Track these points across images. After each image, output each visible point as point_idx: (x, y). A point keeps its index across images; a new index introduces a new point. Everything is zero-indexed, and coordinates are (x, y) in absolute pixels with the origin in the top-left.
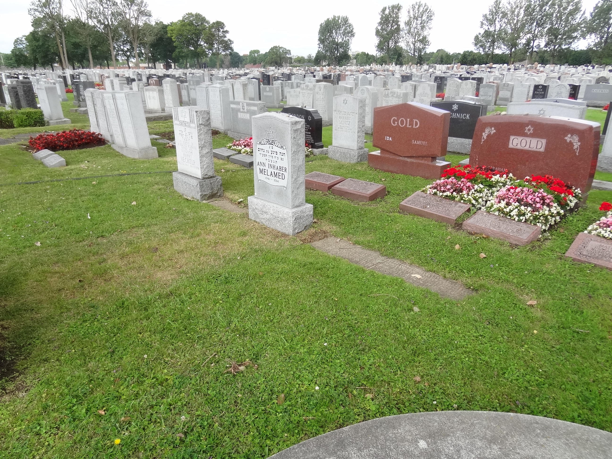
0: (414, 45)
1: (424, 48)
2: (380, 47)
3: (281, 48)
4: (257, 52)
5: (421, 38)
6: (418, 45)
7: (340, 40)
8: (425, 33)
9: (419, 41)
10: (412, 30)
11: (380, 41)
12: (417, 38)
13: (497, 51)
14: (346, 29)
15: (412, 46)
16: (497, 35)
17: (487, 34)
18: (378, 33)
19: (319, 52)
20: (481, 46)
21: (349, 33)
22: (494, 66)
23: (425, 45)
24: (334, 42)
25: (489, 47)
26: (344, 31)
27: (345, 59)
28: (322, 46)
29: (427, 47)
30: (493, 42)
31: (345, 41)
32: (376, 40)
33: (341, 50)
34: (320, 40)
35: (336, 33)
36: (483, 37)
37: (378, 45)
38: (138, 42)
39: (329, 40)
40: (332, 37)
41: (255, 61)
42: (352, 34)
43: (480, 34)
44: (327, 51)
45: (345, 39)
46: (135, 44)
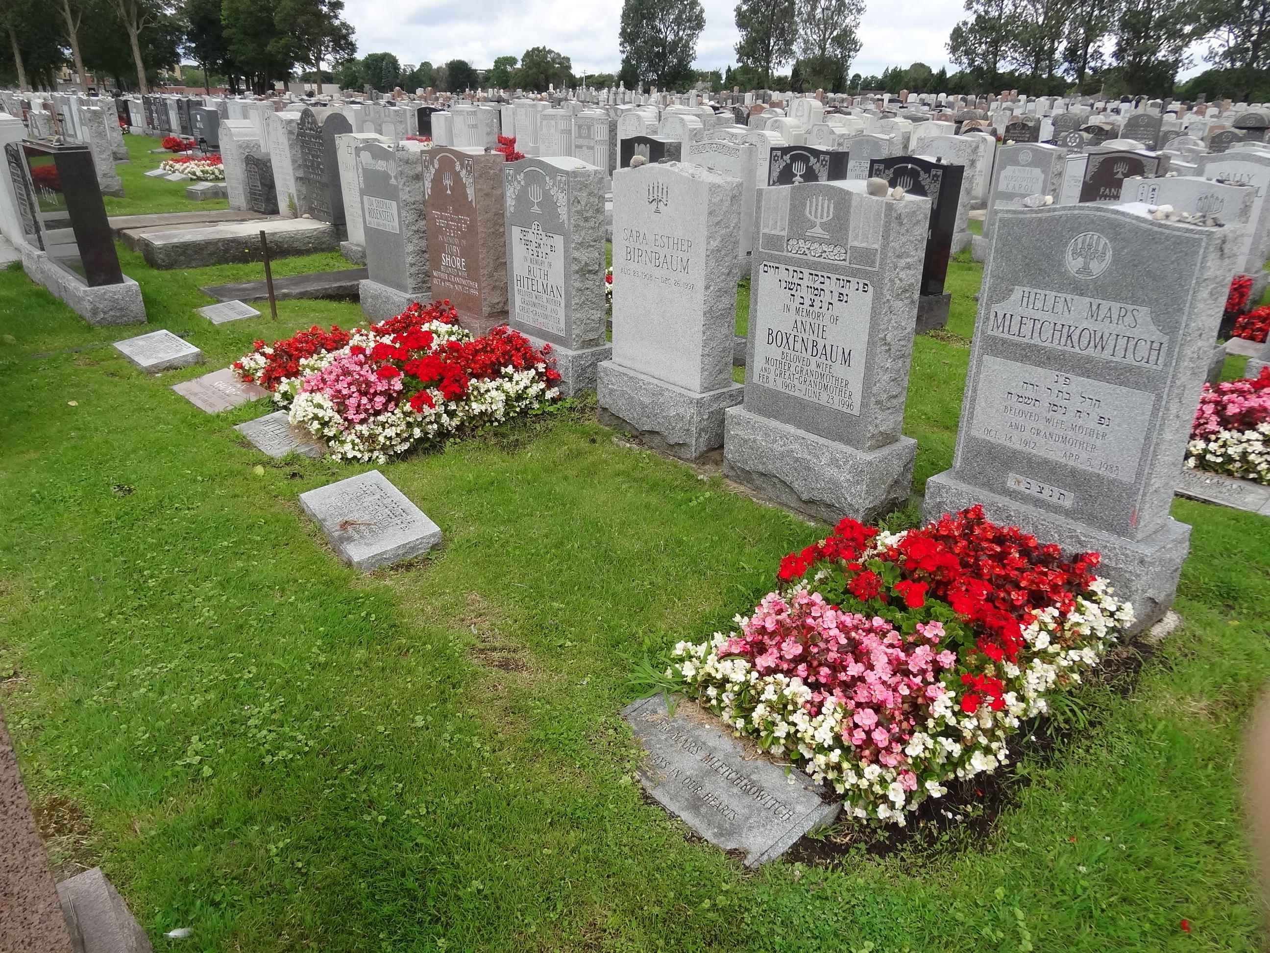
0: (822, 49)
1: (845, 58)
2: (745, 52)
3: (550, 52)
4: (512, 61)
5: (839, 31)
6: (830, 49)
7: (671, 37)
8: (847, 21)
9: (833, 39)
10: (819, 13)
11: (748, 39)
12: (828, 33)
13: (1003, 67)
14: (682, 11)
17: (983, 25)
18: (742, 20)
19: (626, 62)
20: (967, 53)
21: (690, 20)
23: (848, 49)
24: (656, 39)
26: (680, 16)
28: (629, 48)
29: (852, 53)
31: (682, 38)
32: (737, 36)
33: (673, 60)
34: (623, 34)
35: (661, 21)
36: (972, 30)
37: (741, 47)
38: (141, 27)
39: (644, 37)
40: (653, 28)
41: (507, 81)
42: (698, 23)
43: (965, 23)
44: (639, 60)
45: (681, 33)
46: (134, 33)
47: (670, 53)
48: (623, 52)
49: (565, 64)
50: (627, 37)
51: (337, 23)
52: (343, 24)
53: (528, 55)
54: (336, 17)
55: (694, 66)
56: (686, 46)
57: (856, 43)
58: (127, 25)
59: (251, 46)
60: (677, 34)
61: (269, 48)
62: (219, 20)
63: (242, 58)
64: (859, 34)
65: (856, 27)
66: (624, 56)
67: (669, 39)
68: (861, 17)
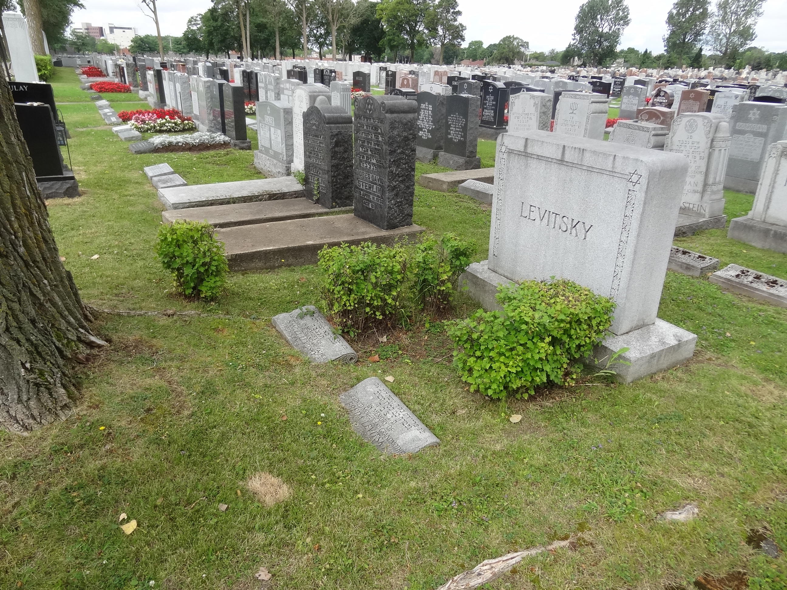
0: (728, 39)
2: (671, 41)
3: (517, 38)
5: (741, 28)
6: (736, 40)
8: (750, 21)
9: (737, 33)
11: (673, 33)
12: (733, 28)
14: (617, 14)
15: (724, 41)
18: (671, 19)
21: (621, 19)
23: (746, 39)
24: (596, 32)
26: (614, 17)
28: (578, 37)
29: (748, 42)
31: (613, 31)
32: (665, 31)
33: (606, 44)
34: (577, 28)
35: (602, 19)
37: (669, 38)
38: (339, 25)
39: (589, 29)
42: (625, 21)
45: (613, 28)
47: (605, 40)
48: (574, 39)
49: (526, 45)
50: (579, 30)
53: (504, 40)
54: (456, 20)
55: (618, 48)
56: (616, 37)
60: (610, 30)
64: (757, 30)
65: (755, 25)
66: (574, 42)
67: (605, 31)
68: (759, 18)
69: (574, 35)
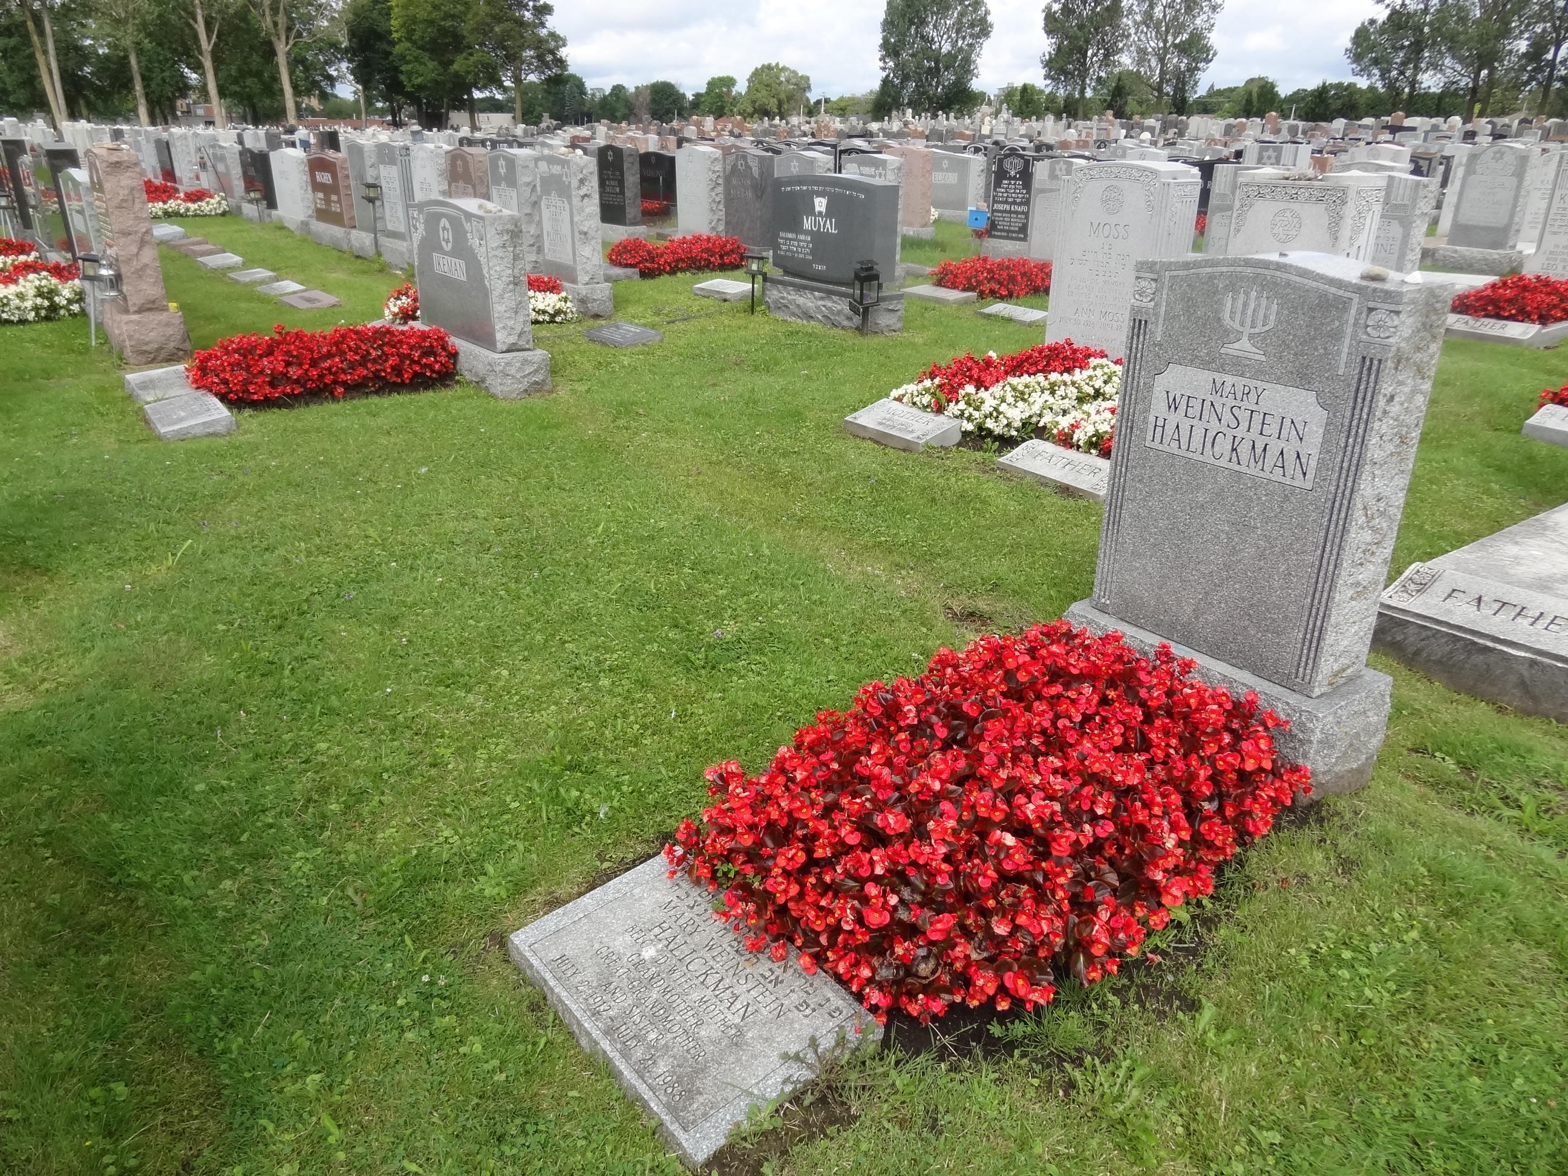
0: (1162, 60)
1: (1192, 70)
2: (1056, 66)
3: (784, 69)
4: (729, 82)
5: (1185, 36)
6: (1174, 60)
7: (946, 48)
8: (1198, 21)
9: (1175, 46)
10: (1158, 12)
11: (1059, 49)
12: (1170, 38)
13: (1431, 82)
14: (962, 15)
15: (1153, 63)
16: (1431, 24)
17: (1398, 20)
18: (1052, 24)
19: (886, 82)
20: (1376, 62)
21: (972, 26)
22: (1408, 122)
23: (1196, 60)
24: (927, 51)
25: (1404, 64)
26: (959, 21)
27: (959, 102)
28: (891, 64)
29: (1201, 65)
30: (1417, 48)
31: (961, 49)
32: (1045, 45)
33: (949, 77)
34: (885, 45)
35: (935, 27)
36: (1382, 31)
37: (1051, 60)
38: (291, 42)
39: (912, 47)
40: (922, 37)
41: (722, 108)
42: (982, 28)
43: (1372, 22)
44: (906, 78)
45: (960, 42)
46: (282, 48)
47: (947, 68)
48: (884, 69)
49: (803, 84)
50: (890, 50)
51: (543, 32)
52: (553, 35)
53: (757, 73)
54: (542, 25)
55: (976, 85)
56: (967, 61)
57: (1208, 50)
58: (274, 39)
59: (431, 65)
60: (954, 44)
61: (455, 67)
62: (390, 32)
63: (420, 80)
64: (1214, 39)
65: (1210, 30)
66: (884, 74)
67: (944, 51)
68: (1216, 16)
69: (882, 59)
